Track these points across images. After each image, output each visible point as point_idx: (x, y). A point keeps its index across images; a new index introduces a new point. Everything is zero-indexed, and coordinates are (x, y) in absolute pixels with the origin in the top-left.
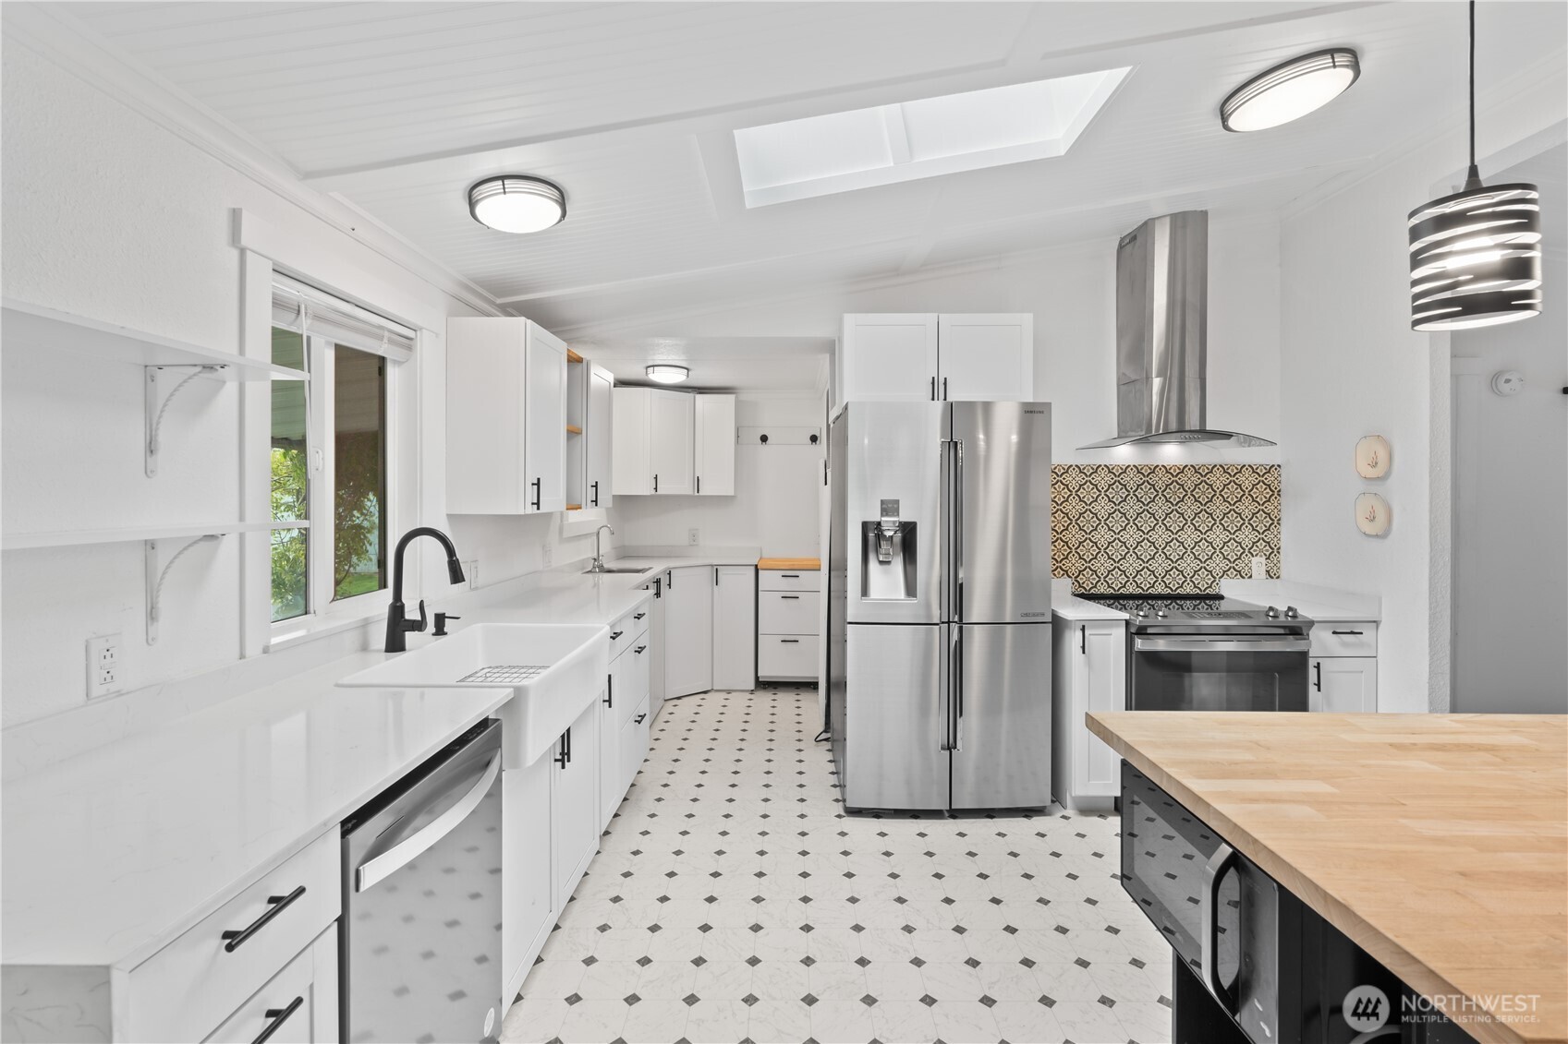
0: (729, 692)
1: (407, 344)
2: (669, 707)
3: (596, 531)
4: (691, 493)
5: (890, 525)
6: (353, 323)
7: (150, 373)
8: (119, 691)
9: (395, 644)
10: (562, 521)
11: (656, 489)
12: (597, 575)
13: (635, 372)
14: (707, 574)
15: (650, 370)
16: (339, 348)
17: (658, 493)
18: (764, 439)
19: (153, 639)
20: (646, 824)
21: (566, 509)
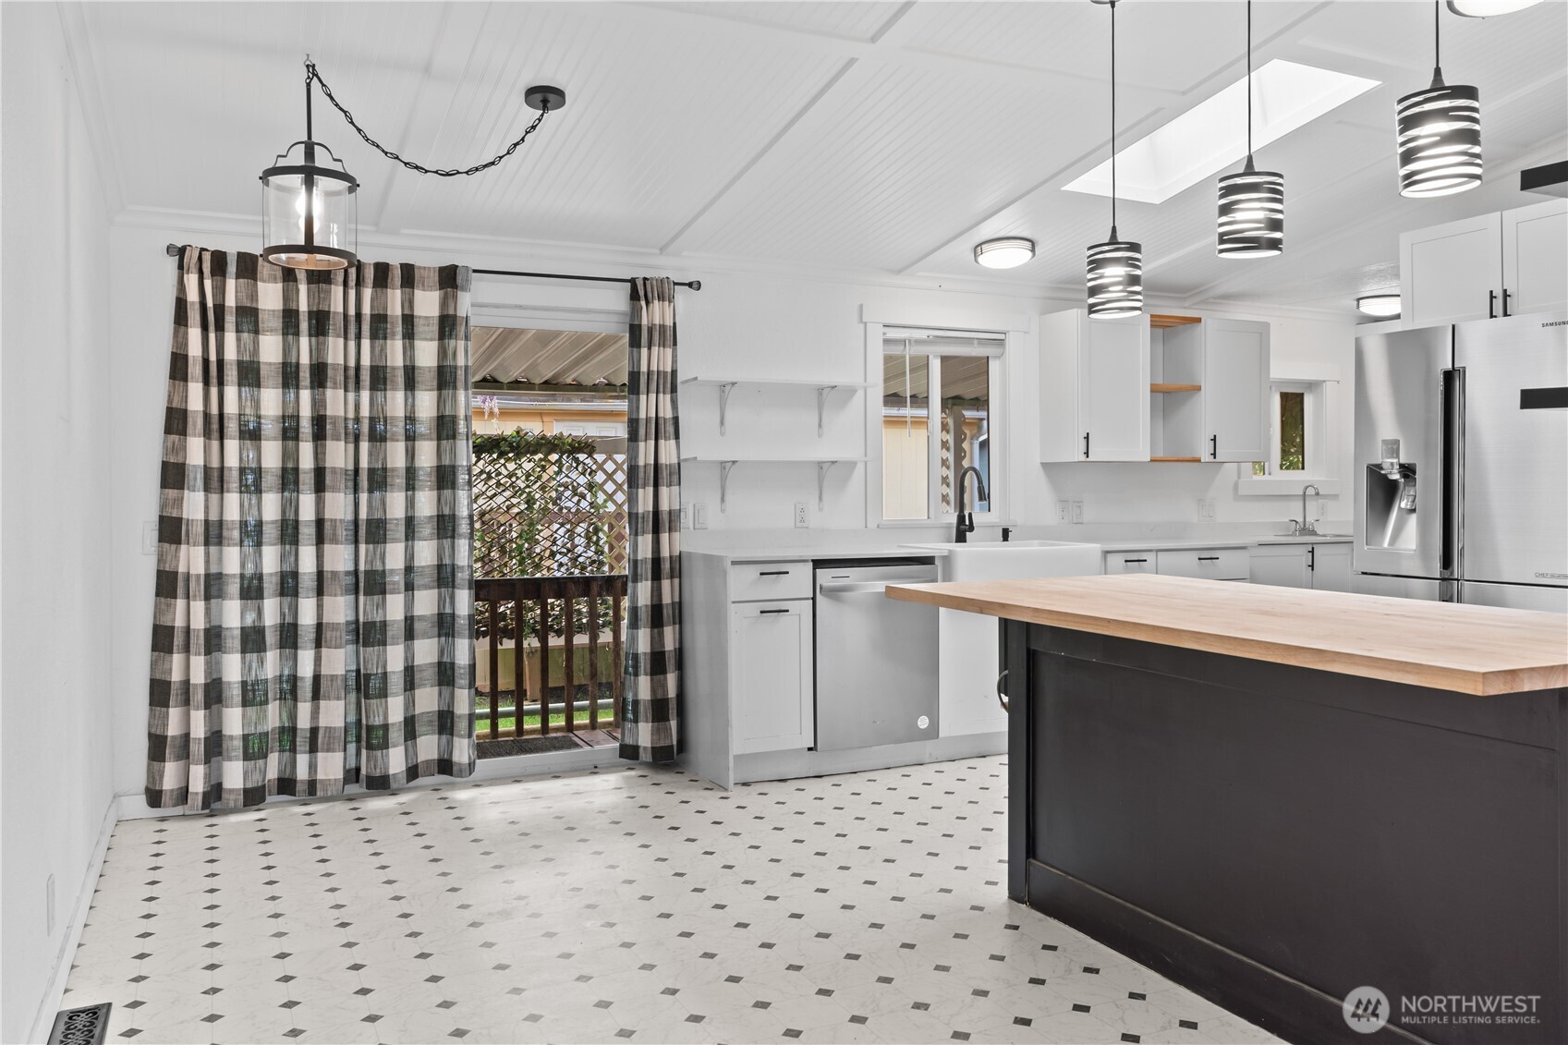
1: (1000, 345)
3: (1302, 493)
6: (954, 341)
7: (820, 395)
8: (807, 527)
9: (961, 538)
10: (1239, 477)
16: (944, 358)
19: (821, 508)
21: (1151, 461)
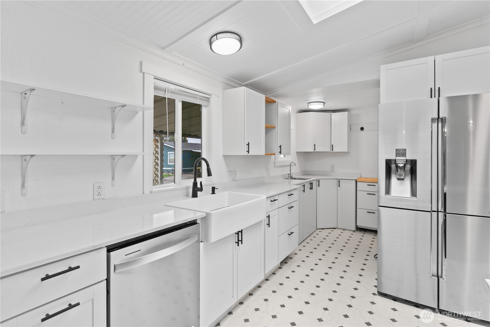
0: (344, 230)
1: (208, 100)
2: (318, 231)
3: (289, 164)
4: (330, 151)
5: (401, 161)
6: (189, 94)
7: (113, 109)
8: (103, 199)
9: (195, 195)
10: (275, 160)
11: (315, 149)
12: (289, 180)
13: (304, 107)
14: (335, 182)
15: (309, 104)
16: (183, 103)
17: (316, 151)
18: (362, 129)
19: (114, 185)
20: (289, 274)
21: (265, 155)
